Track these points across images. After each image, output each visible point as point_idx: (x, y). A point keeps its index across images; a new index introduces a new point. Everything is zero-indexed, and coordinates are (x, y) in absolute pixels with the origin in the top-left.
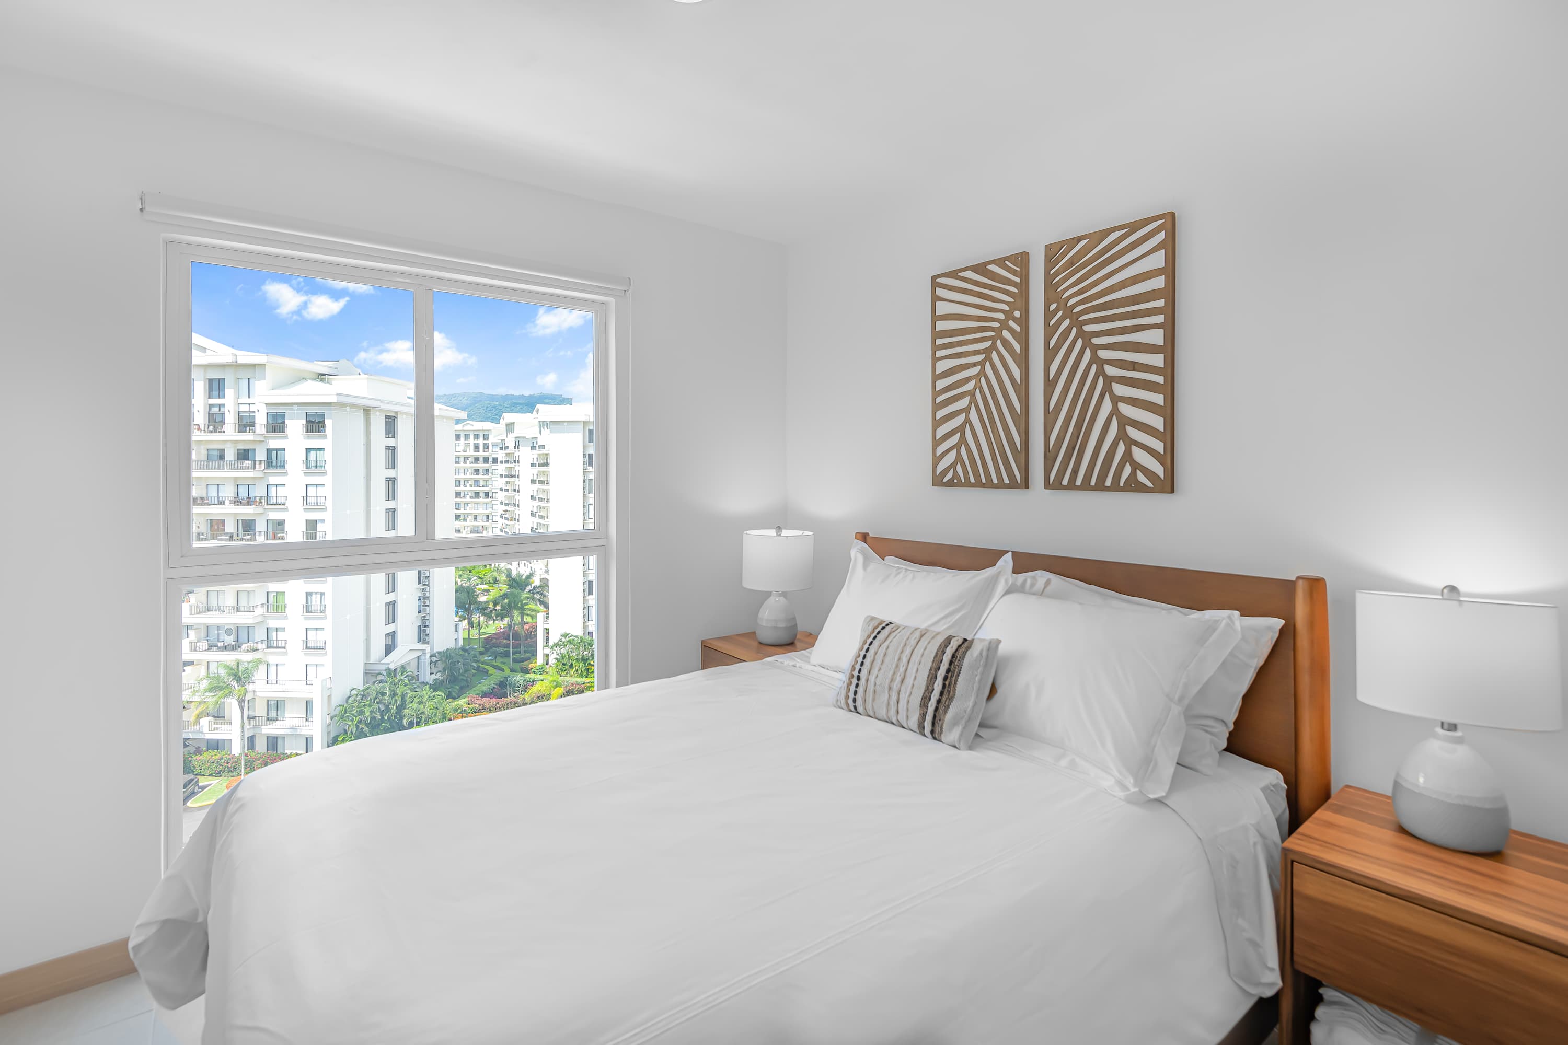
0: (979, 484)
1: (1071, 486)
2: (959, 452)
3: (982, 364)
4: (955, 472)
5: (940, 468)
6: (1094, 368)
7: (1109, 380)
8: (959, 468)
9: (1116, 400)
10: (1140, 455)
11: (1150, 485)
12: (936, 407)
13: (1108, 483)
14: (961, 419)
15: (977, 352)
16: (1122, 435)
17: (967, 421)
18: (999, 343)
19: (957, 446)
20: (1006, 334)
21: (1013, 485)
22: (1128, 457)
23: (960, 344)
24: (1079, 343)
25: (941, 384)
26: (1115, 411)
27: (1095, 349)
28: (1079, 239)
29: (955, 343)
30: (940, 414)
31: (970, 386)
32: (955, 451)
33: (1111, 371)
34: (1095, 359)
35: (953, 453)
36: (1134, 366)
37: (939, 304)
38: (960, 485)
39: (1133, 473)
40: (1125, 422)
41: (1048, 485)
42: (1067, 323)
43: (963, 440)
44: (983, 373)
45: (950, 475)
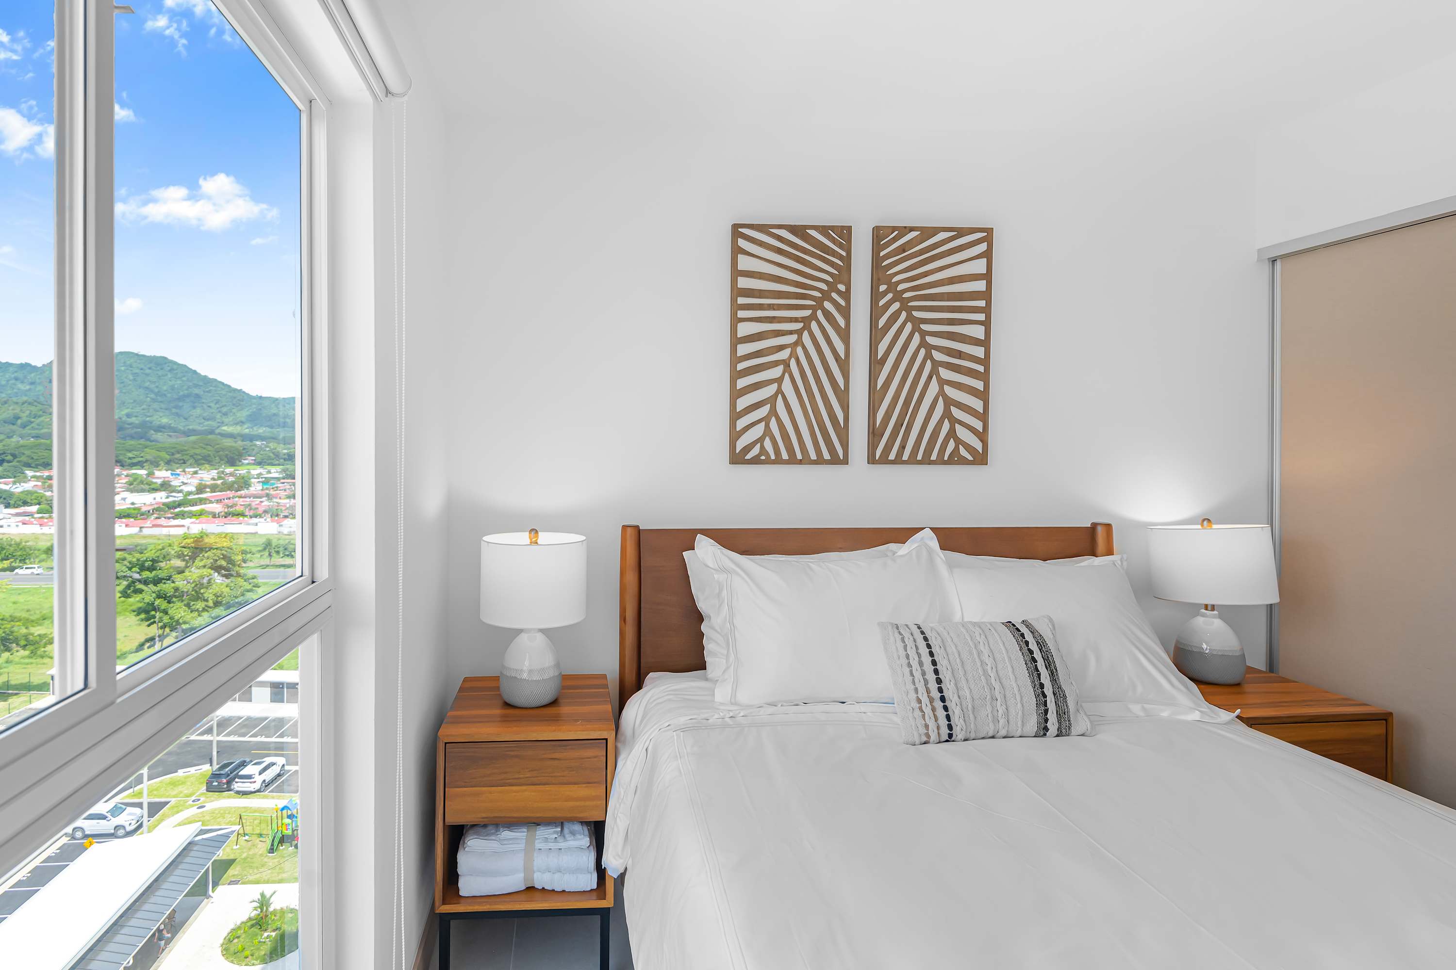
0: (793, 460)
1: (898, 461)
2: (767, 426)
3: (799, 332)
4: (762, 447)
5: (740, 445)
6: (923, 352)
7: (936, 364)
8: (768, 443)
9: (942, 382)
10: (962, 433)
11: (970, 458)
12: (735, 375)
13: (934, 457)
14: (772, 389)
15: (795, 320)
16: (947, 414)
17: (779, 391)
18: (819, 313)
19: (766, 420)
20: (827, 305)
21: (835, 460)
22: (952, 433)
23: (771, 307)
24: (909, 327)
25: (743, 349)
26: (941, 393)
27: (924, 334)
28: (912, 229)
29: (766, 306)
30: (741, 383)
31: (784, 354)
32: (763, 424)
33: (938, 356)
34: (923, 344)
35: (761, 427)
36: (959, 355)
37: (741, 258)
38: (768, 462)
39: (956, 449)
40: (949, 402)
41: (872, 460)
42: (896, 306)
43: (773, 412)
44: (799, 342)
45: (756, 450)
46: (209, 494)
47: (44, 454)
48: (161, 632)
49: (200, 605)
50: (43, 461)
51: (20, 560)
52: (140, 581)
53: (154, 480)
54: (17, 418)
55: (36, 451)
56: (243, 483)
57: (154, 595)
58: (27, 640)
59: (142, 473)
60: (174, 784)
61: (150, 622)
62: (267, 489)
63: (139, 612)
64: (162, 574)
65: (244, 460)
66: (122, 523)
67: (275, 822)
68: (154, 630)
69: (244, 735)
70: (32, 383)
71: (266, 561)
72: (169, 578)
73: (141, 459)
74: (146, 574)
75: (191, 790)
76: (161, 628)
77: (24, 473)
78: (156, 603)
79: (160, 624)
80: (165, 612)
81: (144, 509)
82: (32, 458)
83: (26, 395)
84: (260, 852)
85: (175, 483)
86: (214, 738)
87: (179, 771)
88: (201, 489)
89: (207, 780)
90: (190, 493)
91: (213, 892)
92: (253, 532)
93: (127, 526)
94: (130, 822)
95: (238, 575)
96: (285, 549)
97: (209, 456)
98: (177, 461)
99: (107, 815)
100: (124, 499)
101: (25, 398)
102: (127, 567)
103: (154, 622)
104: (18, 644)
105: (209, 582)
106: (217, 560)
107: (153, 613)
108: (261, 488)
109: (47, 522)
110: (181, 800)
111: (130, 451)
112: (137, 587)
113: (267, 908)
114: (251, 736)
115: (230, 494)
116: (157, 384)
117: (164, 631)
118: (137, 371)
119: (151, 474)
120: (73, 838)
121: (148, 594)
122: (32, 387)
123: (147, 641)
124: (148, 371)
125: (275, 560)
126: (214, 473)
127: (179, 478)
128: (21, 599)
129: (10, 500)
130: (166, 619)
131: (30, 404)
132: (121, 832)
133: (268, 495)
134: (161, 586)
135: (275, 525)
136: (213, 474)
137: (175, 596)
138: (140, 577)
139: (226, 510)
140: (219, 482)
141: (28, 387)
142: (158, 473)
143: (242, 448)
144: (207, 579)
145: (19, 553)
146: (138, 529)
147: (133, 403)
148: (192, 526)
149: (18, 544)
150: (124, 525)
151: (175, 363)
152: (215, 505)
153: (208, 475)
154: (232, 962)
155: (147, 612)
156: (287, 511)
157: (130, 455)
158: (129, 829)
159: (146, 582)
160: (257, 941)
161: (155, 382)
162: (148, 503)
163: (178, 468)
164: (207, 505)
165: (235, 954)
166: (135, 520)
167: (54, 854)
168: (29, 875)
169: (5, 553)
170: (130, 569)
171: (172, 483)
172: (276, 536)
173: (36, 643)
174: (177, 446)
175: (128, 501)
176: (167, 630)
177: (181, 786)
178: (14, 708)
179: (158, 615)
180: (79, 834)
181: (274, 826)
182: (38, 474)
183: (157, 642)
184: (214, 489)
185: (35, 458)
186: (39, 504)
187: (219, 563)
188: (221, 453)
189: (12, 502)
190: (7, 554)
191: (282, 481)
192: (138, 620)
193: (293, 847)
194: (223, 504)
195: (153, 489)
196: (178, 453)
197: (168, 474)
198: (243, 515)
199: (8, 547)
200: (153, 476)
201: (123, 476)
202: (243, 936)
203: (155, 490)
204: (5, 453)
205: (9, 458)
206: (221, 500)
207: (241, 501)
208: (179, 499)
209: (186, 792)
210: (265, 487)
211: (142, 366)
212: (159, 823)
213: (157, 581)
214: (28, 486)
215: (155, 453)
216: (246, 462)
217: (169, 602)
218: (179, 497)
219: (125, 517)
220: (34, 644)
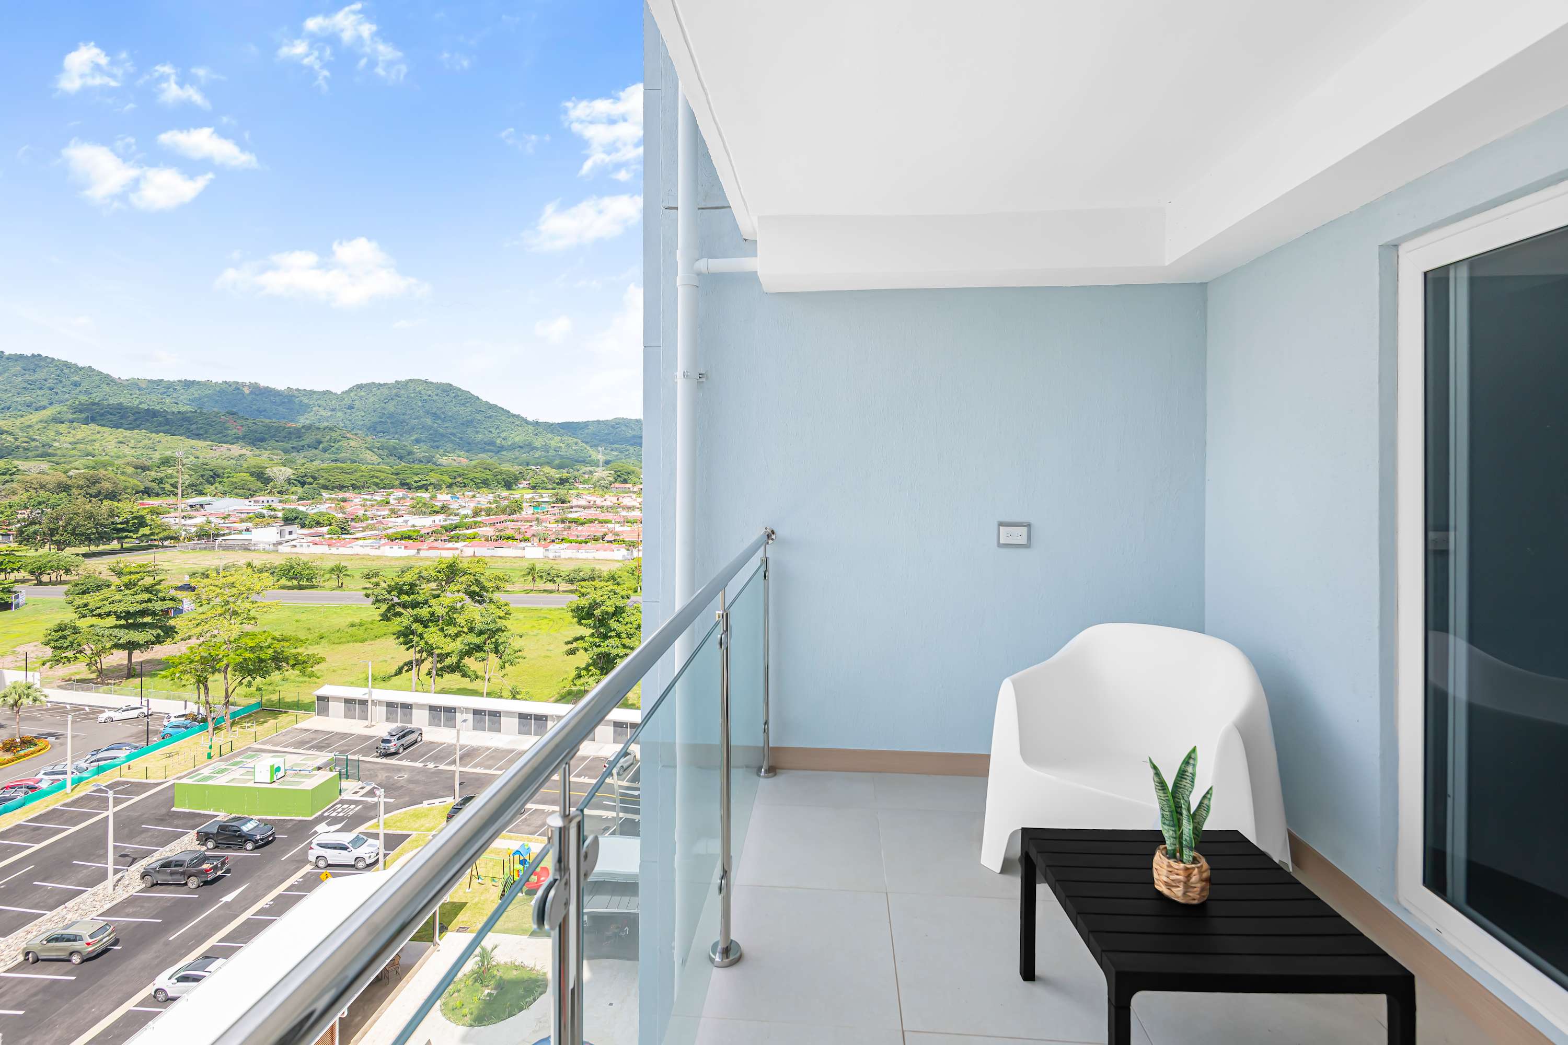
46: (484, 518)
47: (340, 477)
48: (418, 656)
49: (452, 630)
50: (338, 483)
51: (307, 579)
52: (399, 604)
53: (436, 504)
54: (320, 442)
55: (333, 474)
56: (517, 508)
57: (411, 619)
58: (296, 658)
59: (426, 496)
60: (417, 816)
61: (408, 646)
62: (538, 513)
63: (399, 635)
64: (420, 599)
65: (520, 483)
66: (402, 545)
67: (507, 865)
68: (411, 655)
69: (490, 767)
70: (333, 410)
71: (530, 586)
72: (426, 602)
73: (425, 482)
74: (404, 598)
75: (433, 823)
76: (419, 652)
77: (321, 495)
78: (413, 627)
79: (418, 649)
80: (421, 636)
81: (423, 532)
82: (330, 481)
83: (328, 421)
84: (492, 899)
85: (454, 506)
86: (457, 768)
87: (424, 802)
88: (476, 513)
89: (448, 814)
90: (466, 516)
91: (440, 940)
92: (521, 556)
93: (406, 547)
94: (369, 855)
95: (491, 601)
96: (549, 574)
97: (487, 479)
98: (458, 484)
99: (349, 846)
100: (406, 521)
101: (326, 424)
102: (387, 591)
103: (412, 647)
104: (288, 663)
105: (462, 607)
106: (470, 586)
107: (411, 637)
108: (532, 512)
109: (335, 543)
110: (421, 834)
111: (417, 475)
112: (397, 610)
113: (488, 961)
114: (495, 770)
115: (503, 517)
116: (443, 410)
117: (422, 655)
118: (426, 397)
119: (433, 498)
120: (317, 867)
121: (406, 619)
122: (333, 413)
123: (406, 664)
124: (435, 398)
125: (539, 585)
126: (491, 497)
127: (459, 501)
128: (303, 617)
129: (306, 520)
130: (422, 643)
131: (330, 429)
132: (361, 865)
133: (537, 519)
134: (417, 611)
135: (541, 549)
136: (489, 498)
137: (431, 620)
138: (399, 601)
139: (497, 534)
140: (493, 506)
141: (329, 414)
142: (440, 497)
143: (518, 473)
144: (461, 604)
145: (306, 573)
146: (415, 551)
147: (421, 428)
148: (465, 549)
149: (305, 564)
150: (403, 547)
151: (460, 390)
152: (488, 529)
153: (484, 499)
154: (449, 1019)
155: (406, 636)
156: (554, 536)
157: (416, 478)
158: (369, 861)
159: (404, 606)
160: (476, 998)
161: (442, 408)
162: (427, 525)
163: (458, 492)
164: (481, 529)
165: (453, 1010)
166: (414, 542)
167: (297, 883)
168: (272, 902)
169: (294, 572)
170: (389, 592)
171: (451, 507)
172: (542, 561)
173: (305, 662)
174: (458, 470)
175: (410, 523)
176: (425, 654)
177: (422, 819)
178: (281, 727)
179: (416, 639)
180: (322, 864)
181: (507, 870)
182: (333, 496)
183: (414, 666)
184: (489, 512)
185: (332, 480)
186: (330, 525)
187: (472, 589)
188: (499, 477)
189: (307, 523)
190: (295, 573)
191: (553, 505)
192: (397, 644)
193: (524, 894)
194: (494, 527)
195: (434, 511)
196: (460, 476)
197: (448, 497)
198: (513, 538)
199: (296, 566)
200: (435, 499)
201: (408, 499)
202: (463, 991)
203: (437, 512)
204: (306, 476)
205: (310, 480)
206: (494, 523)
207: (511, 525)
208: (455, 522)
209: (427, 825)
210: (536, 511)
211: (429, 392)
212: (398, 858)
213: (415, 605)
214: (323, 508)
215: (438, 476)
216: (521, 486)
217: (426, 627)
218: (455, 520)
219: (406, 538)
220: (303, 663)
